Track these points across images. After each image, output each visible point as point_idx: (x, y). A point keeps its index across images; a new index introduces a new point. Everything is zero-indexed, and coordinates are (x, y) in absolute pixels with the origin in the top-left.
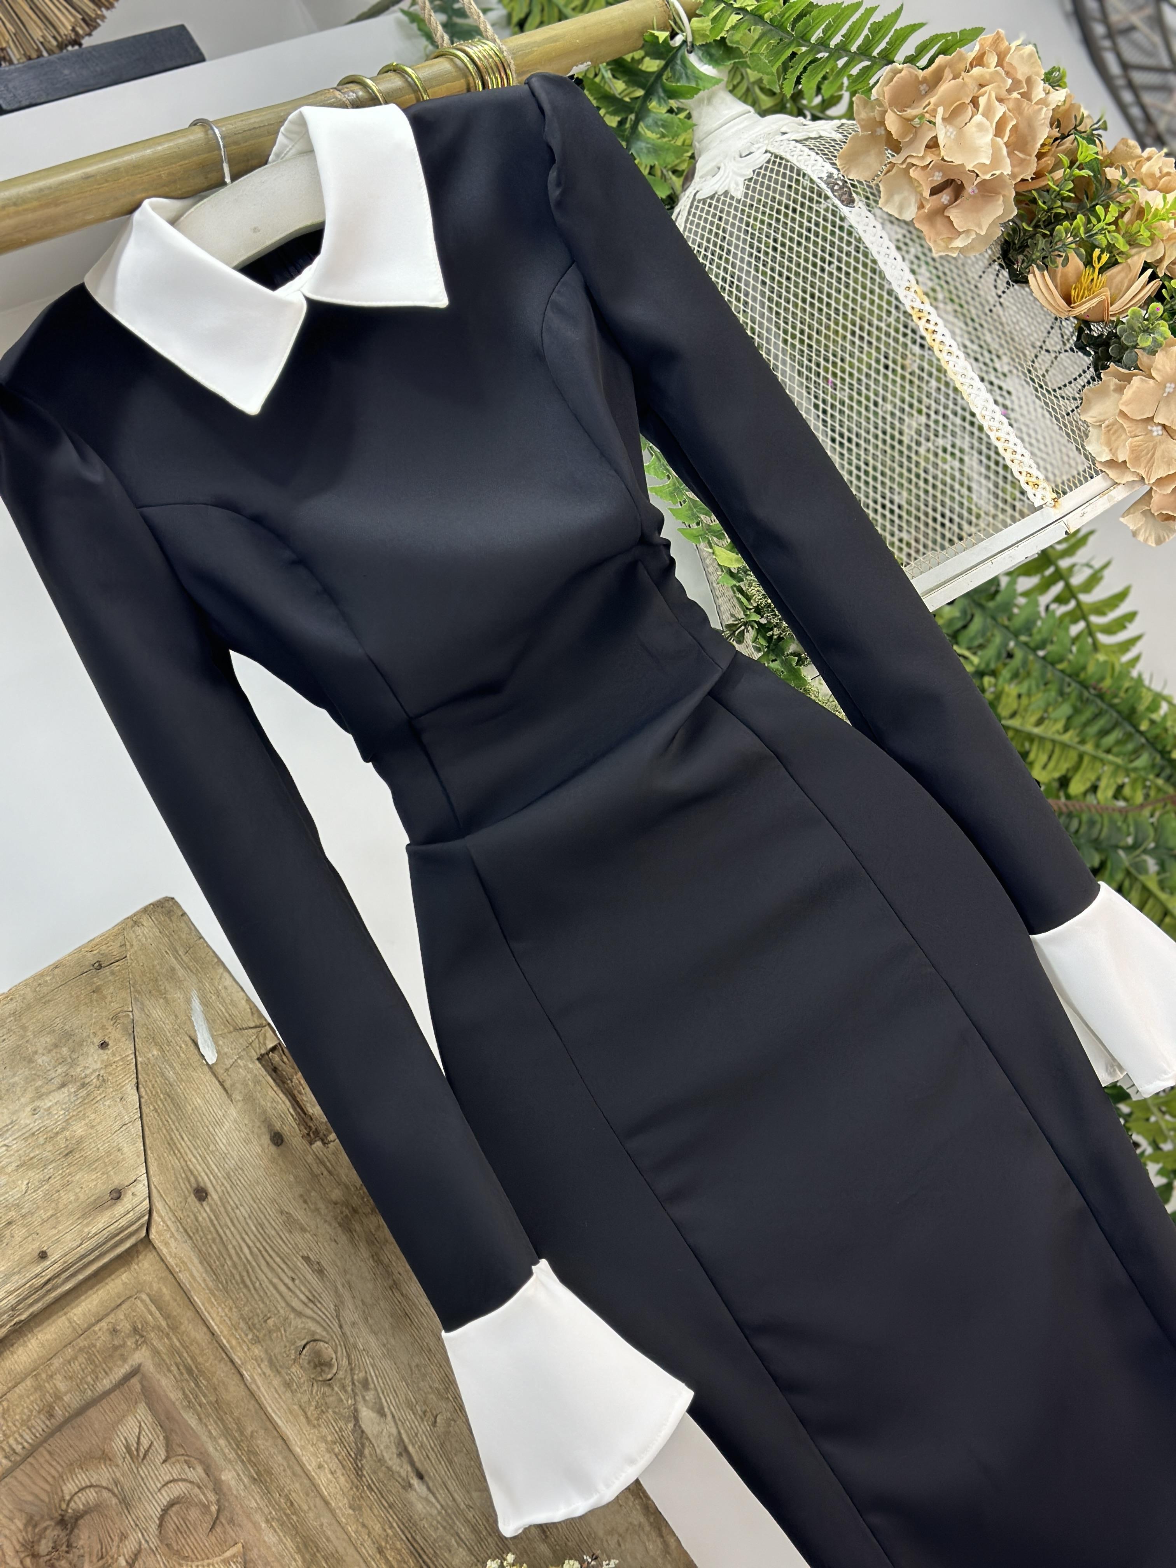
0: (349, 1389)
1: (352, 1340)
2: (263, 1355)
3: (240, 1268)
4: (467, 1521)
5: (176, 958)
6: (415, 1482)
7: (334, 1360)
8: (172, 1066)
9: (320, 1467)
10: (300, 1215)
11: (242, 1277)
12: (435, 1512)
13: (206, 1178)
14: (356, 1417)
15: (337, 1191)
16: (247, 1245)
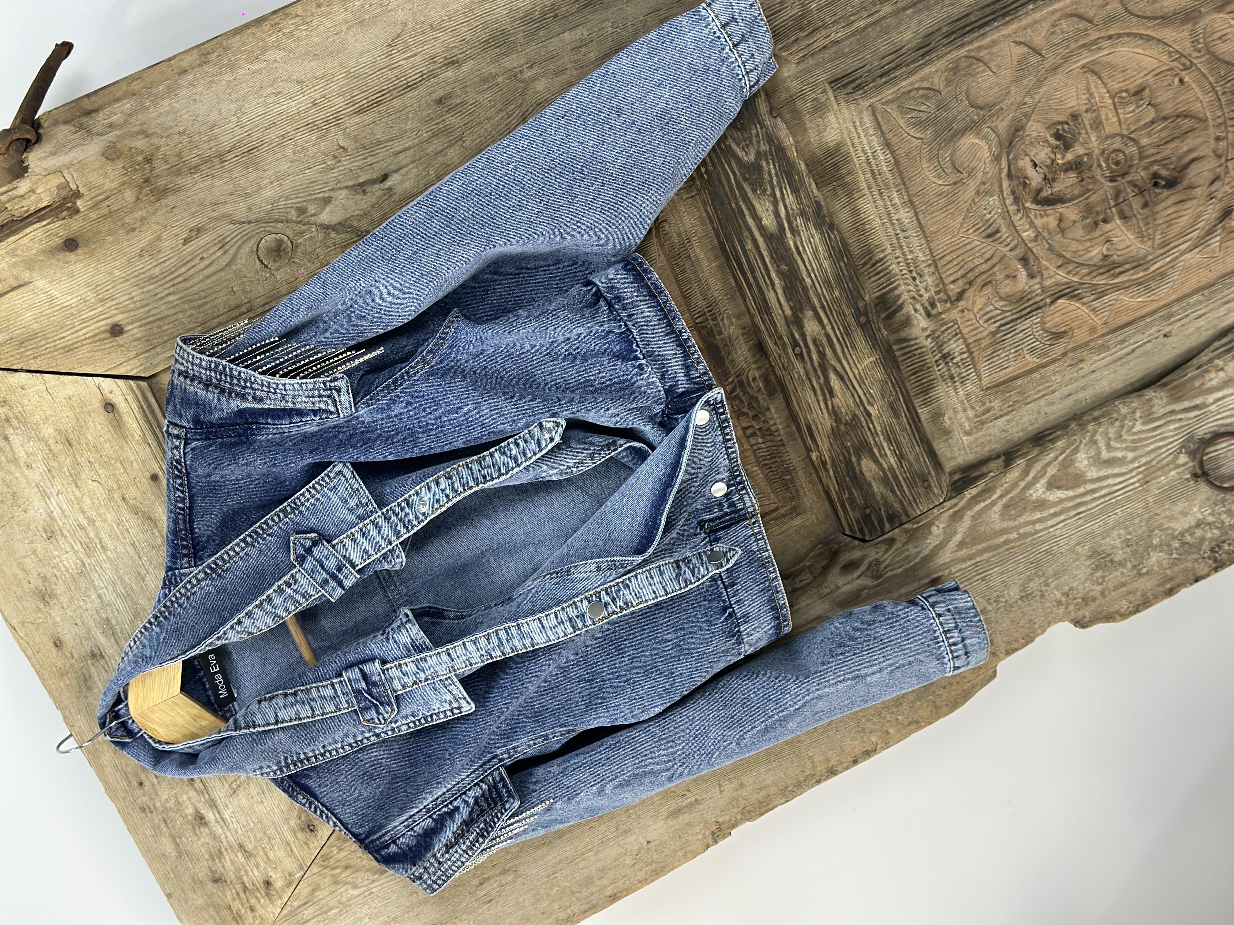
0: (303, 228)
1: (262, 214)
3: (186, 306)
6: (388, 183)
7: (278, 236)
11: (194, 308)
13: (102, 323)
14: (327, 228)
15: (127, 195)
16: (169, 294)
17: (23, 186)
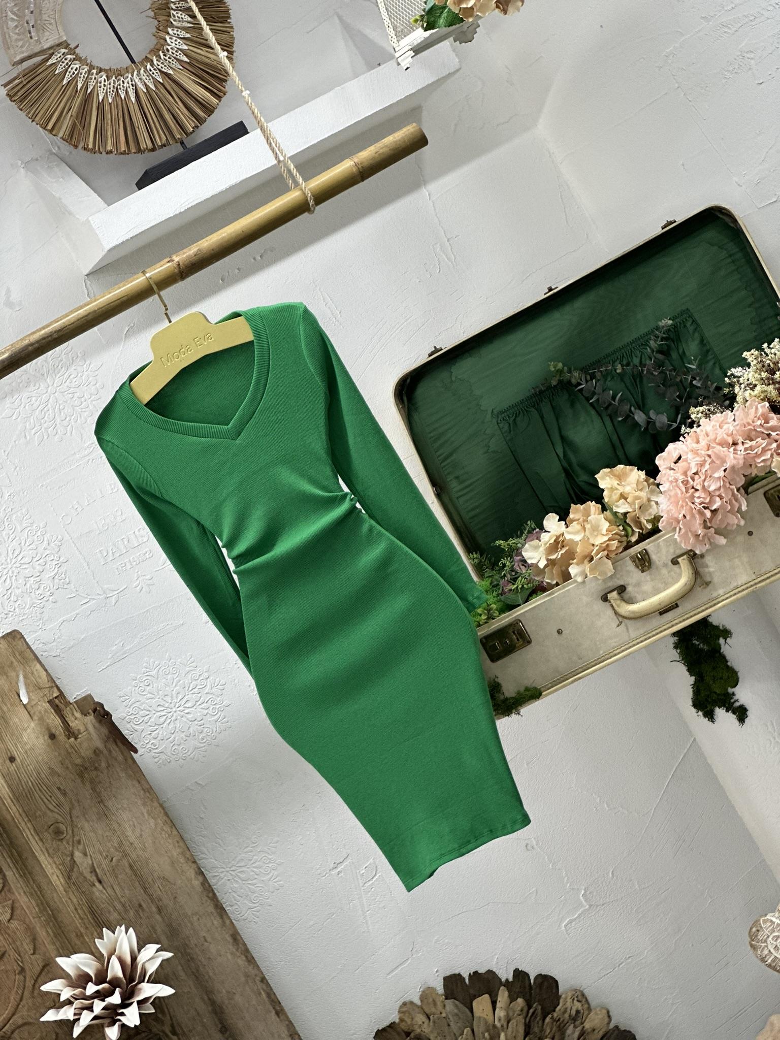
0: (71, 843)
1: (75, 823)
2: (32, 827)
3: (26, 791)
4: (121, 902)
5: (14, 657)
6: (97, 884)
7: (65, 832)
8: (6, 705)
9: (53, 874)
10: (58, 769)
11: (26, 795)
12: (104, 897)
13: (15, 752)
14: (72, 855)
15: (78, 760)
16: (31, 782)
17: (78, 715)
